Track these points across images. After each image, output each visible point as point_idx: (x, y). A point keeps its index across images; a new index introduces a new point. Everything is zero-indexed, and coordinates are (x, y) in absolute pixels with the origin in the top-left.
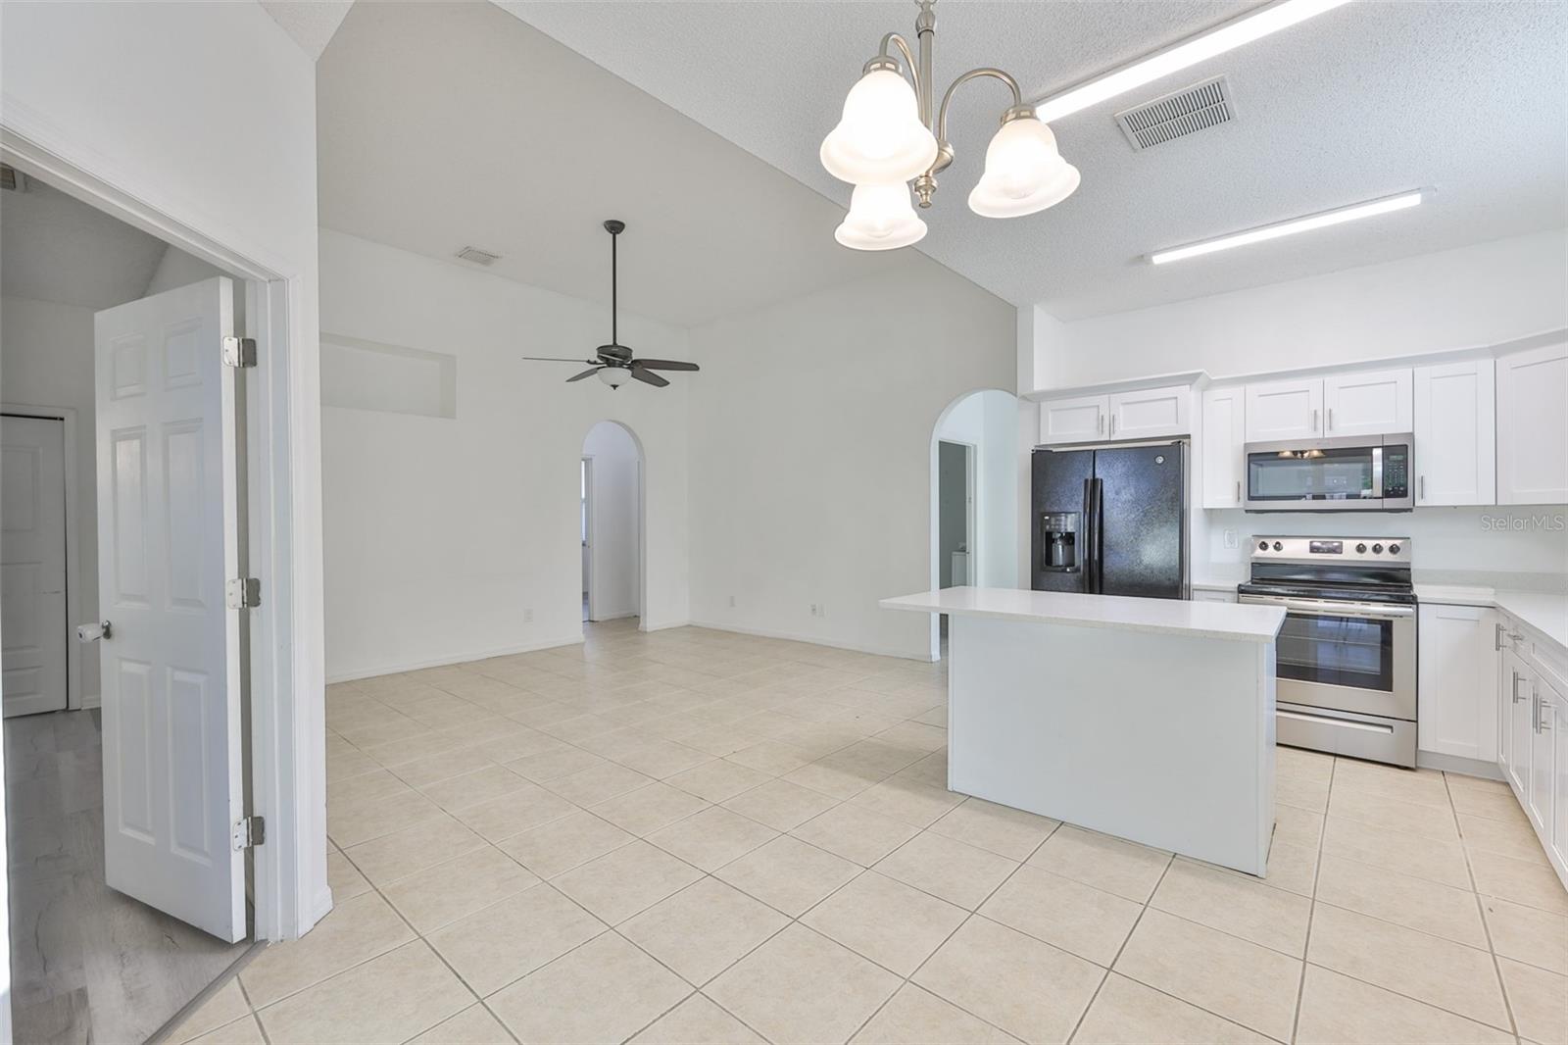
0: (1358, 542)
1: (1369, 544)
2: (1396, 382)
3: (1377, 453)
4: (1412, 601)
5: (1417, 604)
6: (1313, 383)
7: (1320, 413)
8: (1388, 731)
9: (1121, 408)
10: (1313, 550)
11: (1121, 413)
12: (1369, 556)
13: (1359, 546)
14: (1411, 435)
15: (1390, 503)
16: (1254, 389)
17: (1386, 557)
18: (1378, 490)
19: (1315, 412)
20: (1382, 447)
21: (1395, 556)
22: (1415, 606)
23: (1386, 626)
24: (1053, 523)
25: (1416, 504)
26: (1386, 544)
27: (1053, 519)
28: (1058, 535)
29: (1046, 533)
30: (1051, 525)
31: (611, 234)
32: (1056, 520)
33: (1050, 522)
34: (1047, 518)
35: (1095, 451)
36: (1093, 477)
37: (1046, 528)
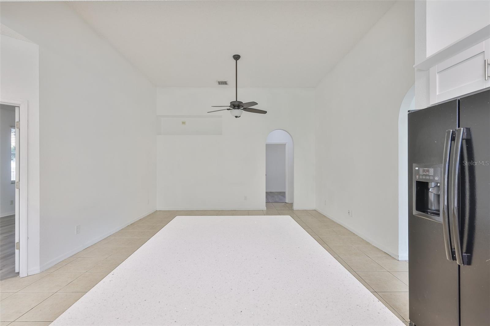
24: (421, 173)
27: (421, 170)
28: (433, 184)
29: (417, 181)
30: (419, 175)
31: (235, 61)
32: (424, 171)
33: (419, 173)
34: (417, 168)
35: (459, 101)
36: (459, 127)
37: (416, 177)
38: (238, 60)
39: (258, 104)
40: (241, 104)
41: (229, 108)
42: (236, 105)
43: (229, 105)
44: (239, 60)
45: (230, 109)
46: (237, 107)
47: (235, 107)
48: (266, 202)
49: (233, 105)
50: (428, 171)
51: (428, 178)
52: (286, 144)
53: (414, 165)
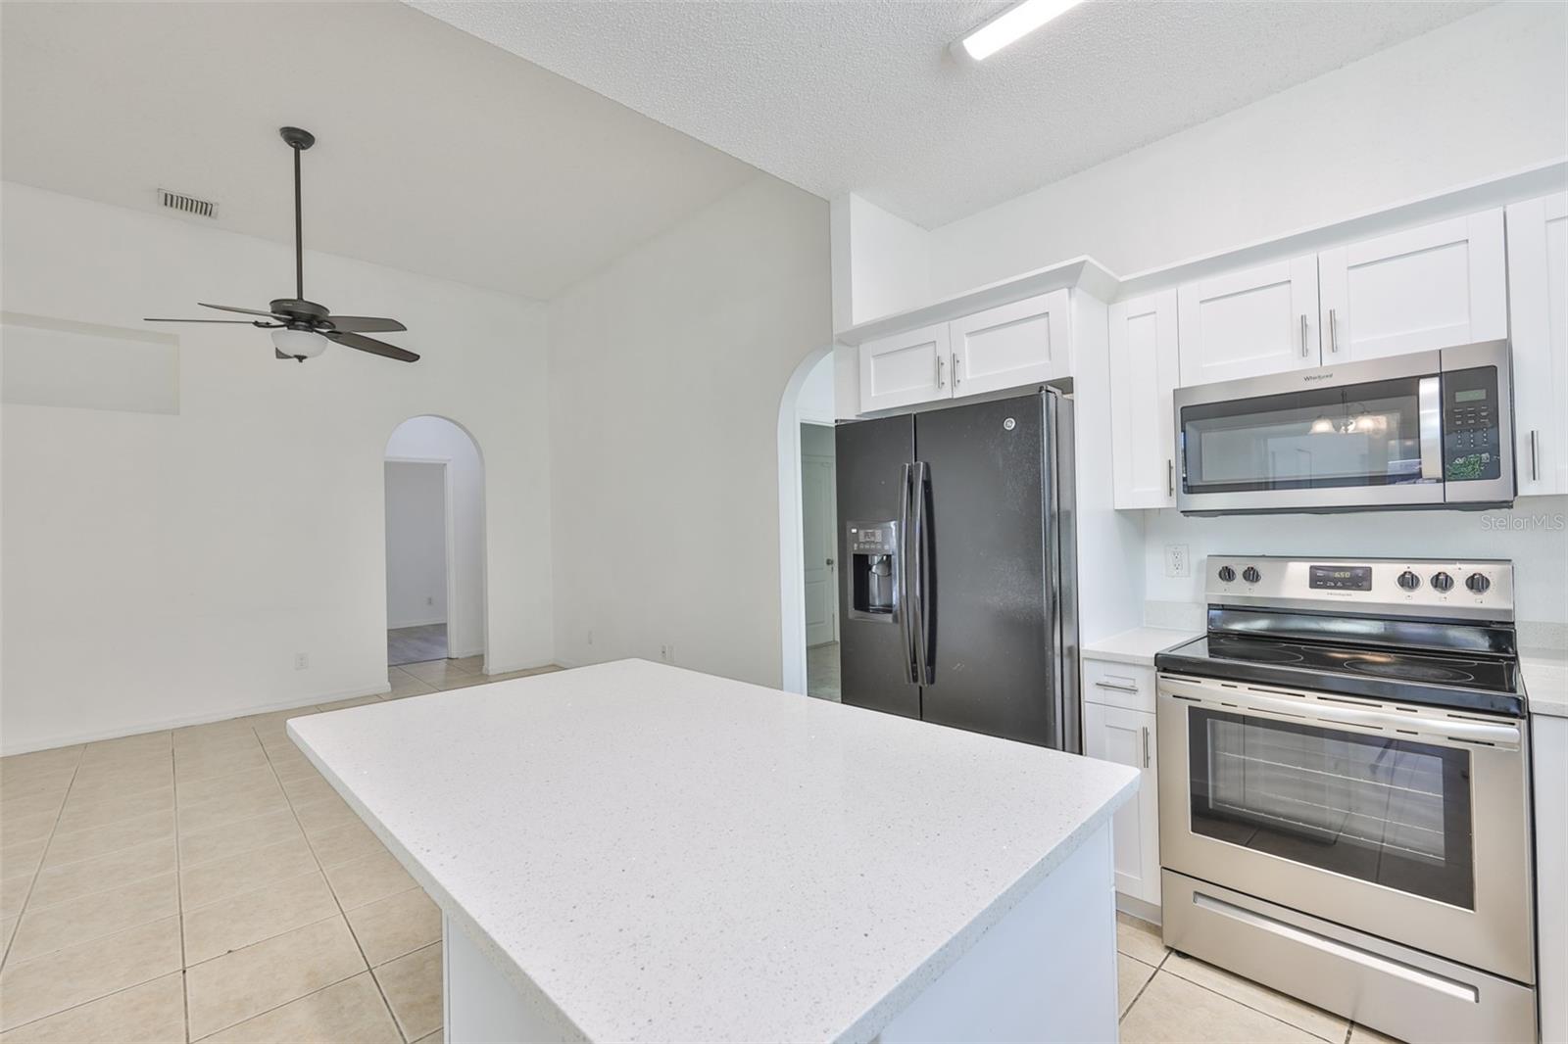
0: (1402, 568)
1: (1425, 572)
2: (1467, 241)
3: (1429, 389)
4: (1519, 711)
5: (1529, 717)
6: (1298, 266)
7: (1312, 322)
8: (1469, 995)
9: (967, 340)
10: (1316, 581)
11: (967, 349)
12: (1426, 597)
13: (1403, 575)
14: (1505, 347)
15: (1458, 491)
16: (1193, 290)
17: (1460, 598)
18: (1432, 464)
19: (1303, 318)
20: (1440, 375)
21: (1479, 597)
22: (1524, 722)
23: (1456, 766)
24: (862, 538)
25: (1520, 494)
26: (1460, 573)
27: (862, 533)
28: (876, 559)
29: (855, 555)
30: (859, 543)
31: (293, 149)
32: (866, 534)
33: (858, 539)
34: (854, 531)
35: (915, 416)
36: (916, 460)
37: (853, 548)
38: (303, 148)
39: (405, 329)
40: (322, 317)
41: (262, 320)
42: (300, 316)
43: (269, 310)
44: (306, 151)
45: (268, 325)
46: (303, 324)
47: (297, 323)
48: (389, 666)
49: (289, 313)
50: (873, 534)
51: (873, 546)
52: (445, 465)
53: (849, 524)
